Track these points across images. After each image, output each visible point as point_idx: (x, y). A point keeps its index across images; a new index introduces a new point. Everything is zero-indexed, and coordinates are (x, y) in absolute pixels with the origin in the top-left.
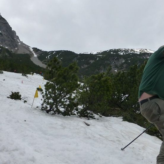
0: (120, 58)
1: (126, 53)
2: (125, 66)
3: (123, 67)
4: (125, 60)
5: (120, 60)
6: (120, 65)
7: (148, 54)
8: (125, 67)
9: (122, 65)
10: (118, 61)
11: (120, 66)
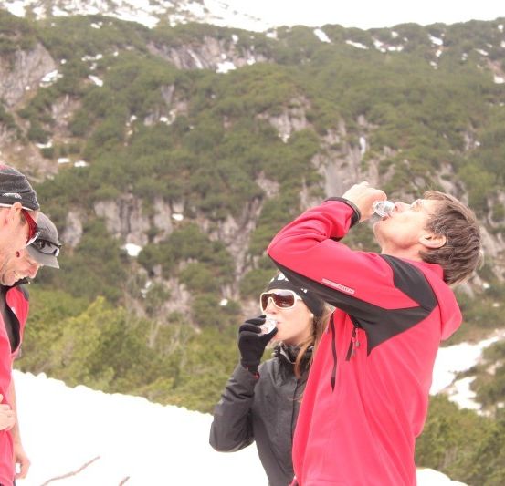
0: (28, 48)
1: (49, 12)
2: (62, 112)
3: (52, 122)
4: (61, 68)
5: (26, 61)
6: (22, 107)
7: (222, 34)
8: (62, 122)
9: (40, 104)
10: (11, 69)
11: (24, 115)
